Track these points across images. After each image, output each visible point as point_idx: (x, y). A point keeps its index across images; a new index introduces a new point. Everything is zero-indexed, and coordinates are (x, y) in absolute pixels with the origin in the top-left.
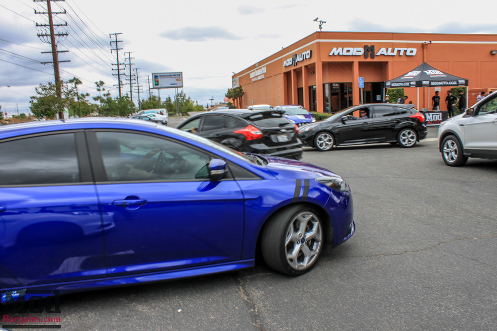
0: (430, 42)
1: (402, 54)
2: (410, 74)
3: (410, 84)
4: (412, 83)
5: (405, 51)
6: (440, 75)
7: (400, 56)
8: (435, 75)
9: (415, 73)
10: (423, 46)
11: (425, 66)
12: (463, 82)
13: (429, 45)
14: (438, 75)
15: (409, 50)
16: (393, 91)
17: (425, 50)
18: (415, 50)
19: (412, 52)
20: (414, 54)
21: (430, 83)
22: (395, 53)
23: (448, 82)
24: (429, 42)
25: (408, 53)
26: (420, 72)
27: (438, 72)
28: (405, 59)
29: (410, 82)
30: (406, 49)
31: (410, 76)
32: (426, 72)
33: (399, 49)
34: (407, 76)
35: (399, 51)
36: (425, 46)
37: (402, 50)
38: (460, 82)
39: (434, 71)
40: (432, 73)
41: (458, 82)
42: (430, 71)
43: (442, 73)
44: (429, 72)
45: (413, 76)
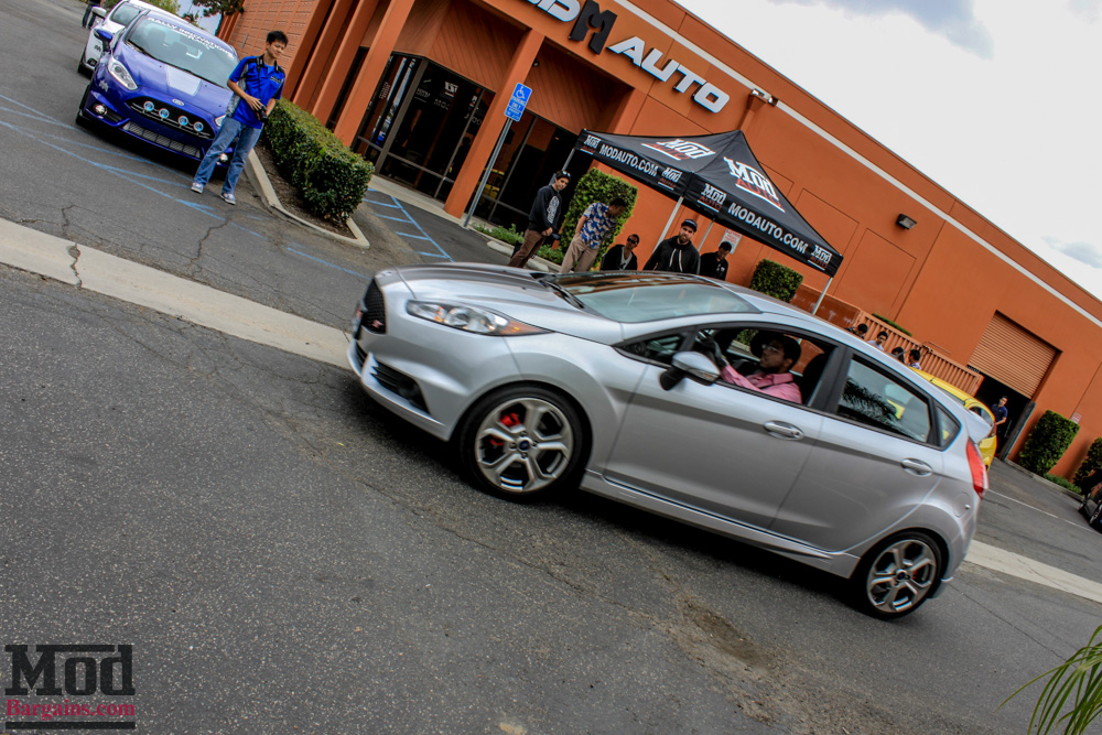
0: (775, 100)
1: (683, 87)
2: (674, 144)
3: (659, 173)
4: (667, 172)
5: (697, 86)
6: (768, 196)
7: (675, 91)
8: (754, 187)
9: (695, 151)
10: (750, 101)
11: (735, 144)
12: (827, 257)
13: (765, 105)
14: (762, 192)
15: (709, 88)
16: (604, 181)
17: (750, 114)
18: (724, 98)
19: (713, 98)
20: (716, 107)
21: (727, 203)
22: (665, 75)
23: (785, 231)
24: (771, 100)
25: (701, 97)
26: (712, 153)
27: (765, 185)
28: (684, 108)
29: (665, 166)
30: (701, 81)
31: (673, 152)
32: (730, 162)
33: (683, 69)
34: (664, 148)
35: (680, 76)
36: (755, 101)
37: (691, 76)
38: (818, 251)
39: (755, 173)
40: (747, 179)
41: (810, 249)
42: (743, 168)
43: (775, 196)
44: (739, 170)
45: (682, 155)
